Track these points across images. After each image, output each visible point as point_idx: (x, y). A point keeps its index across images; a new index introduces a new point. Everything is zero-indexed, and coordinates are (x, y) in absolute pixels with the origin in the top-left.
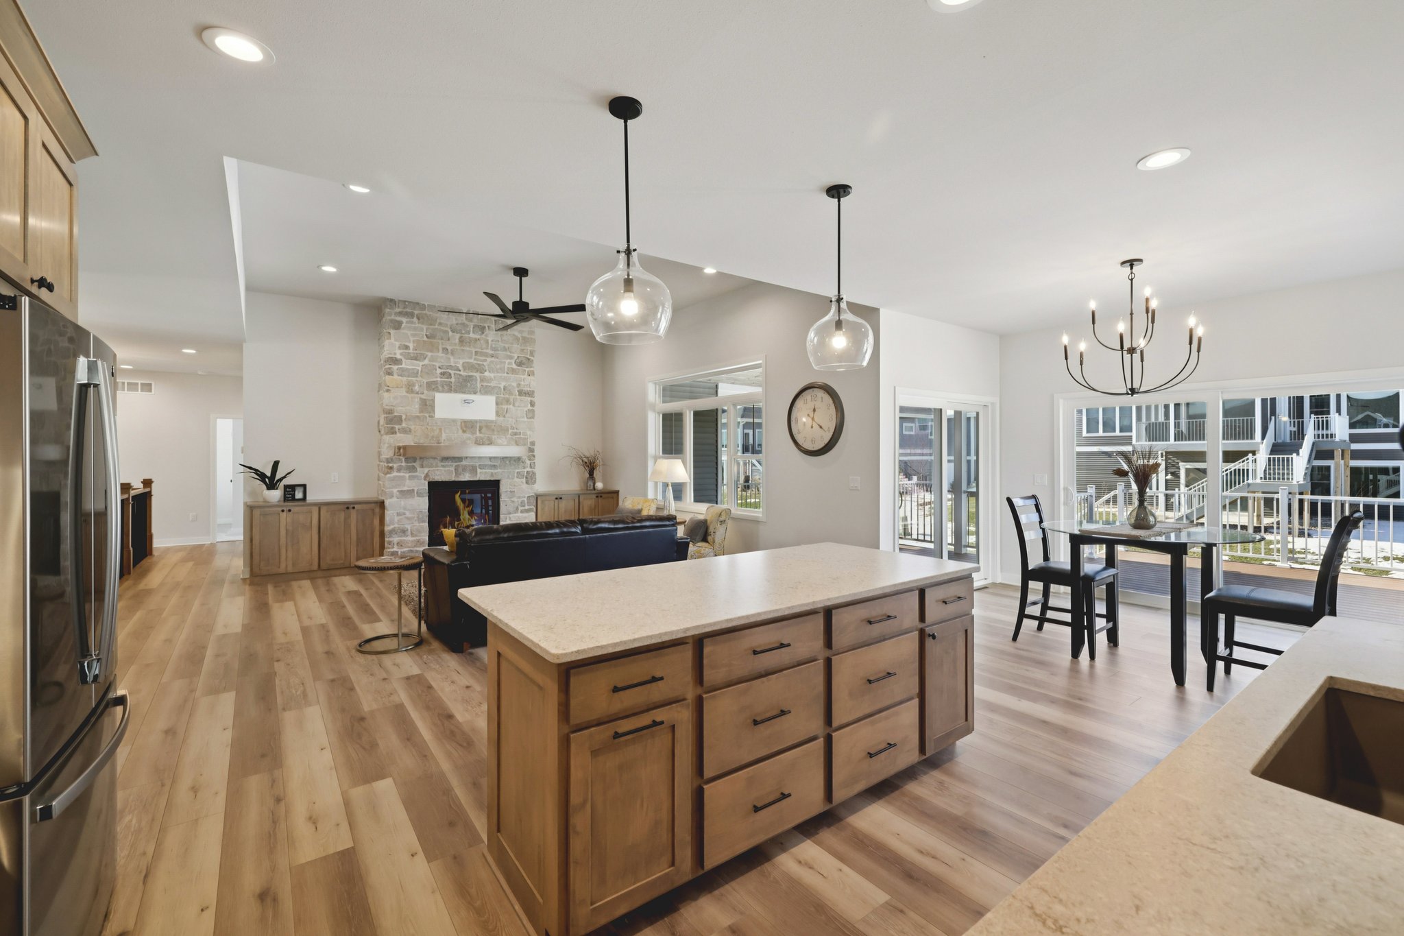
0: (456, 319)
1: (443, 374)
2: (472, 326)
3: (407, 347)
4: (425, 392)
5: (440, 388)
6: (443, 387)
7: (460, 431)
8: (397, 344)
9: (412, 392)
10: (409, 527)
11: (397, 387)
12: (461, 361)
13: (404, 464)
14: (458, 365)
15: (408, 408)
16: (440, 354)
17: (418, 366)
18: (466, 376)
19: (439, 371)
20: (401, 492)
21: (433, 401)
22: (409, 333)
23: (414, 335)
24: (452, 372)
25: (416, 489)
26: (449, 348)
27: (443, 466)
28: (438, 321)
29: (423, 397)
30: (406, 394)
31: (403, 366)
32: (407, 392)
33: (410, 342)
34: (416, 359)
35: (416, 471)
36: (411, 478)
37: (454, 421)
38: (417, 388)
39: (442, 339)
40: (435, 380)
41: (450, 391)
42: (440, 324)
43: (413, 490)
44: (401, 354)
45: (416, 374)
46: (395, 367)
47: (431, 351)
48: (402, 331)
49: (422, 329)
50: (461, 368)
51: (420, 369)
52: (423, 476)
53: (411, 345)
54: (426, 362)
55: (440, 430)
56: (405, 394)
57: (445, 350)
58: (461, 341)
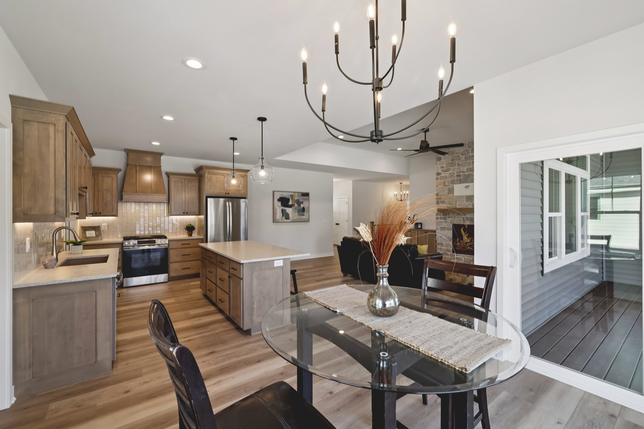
0: (463, 149)
1: (457, 176)
2: (471, 150)
3: (443, 167)
4: (450, 185)
5: (456, 182)
6: (457, 181)
7: (465, 201)
8: (440, 166)
9: (445, 186)
10: (444, 243)
11: (440, 184)
12: (465, 168)
13: (442, 216)
14: (464, 170)
15: (444, 192)
16: (456, 167)
17: (447, 174)
18: (468, 174)
19: (456, 174)
20: (441, 228)
21: (453, 188)
22: (444, 161)
23: (445, 161)
24: (461, 174)
25: (446, 227)
26: (460, 163)
27: (457, 217)
28: (455, 152)
29: (449, 187)
30: (444, 187)
31: (442, 175)
32: (443, 186)
33: (444, 165)
34: (447, 171)
35: (447, 219)
36: (445, 222)
37: (462, 196)
38: (447, 184)
39: (457, 160)
40: (454, 179)
41: (460, 183)
42: (456, 153)
43: (445, 227)
44: (441, 170)
45: (446, 178)
46: (439, 176)
47: (453, 167)
48: (442, 161)
49: (449, 158)
50: (466, 171)
51: (448, 175)
52: (450, 221)
53: (445, 166)
54: (451, 171)
55: (456, 201)
56: (442, 187)
57: (459, 165)
58: (466, 158)
